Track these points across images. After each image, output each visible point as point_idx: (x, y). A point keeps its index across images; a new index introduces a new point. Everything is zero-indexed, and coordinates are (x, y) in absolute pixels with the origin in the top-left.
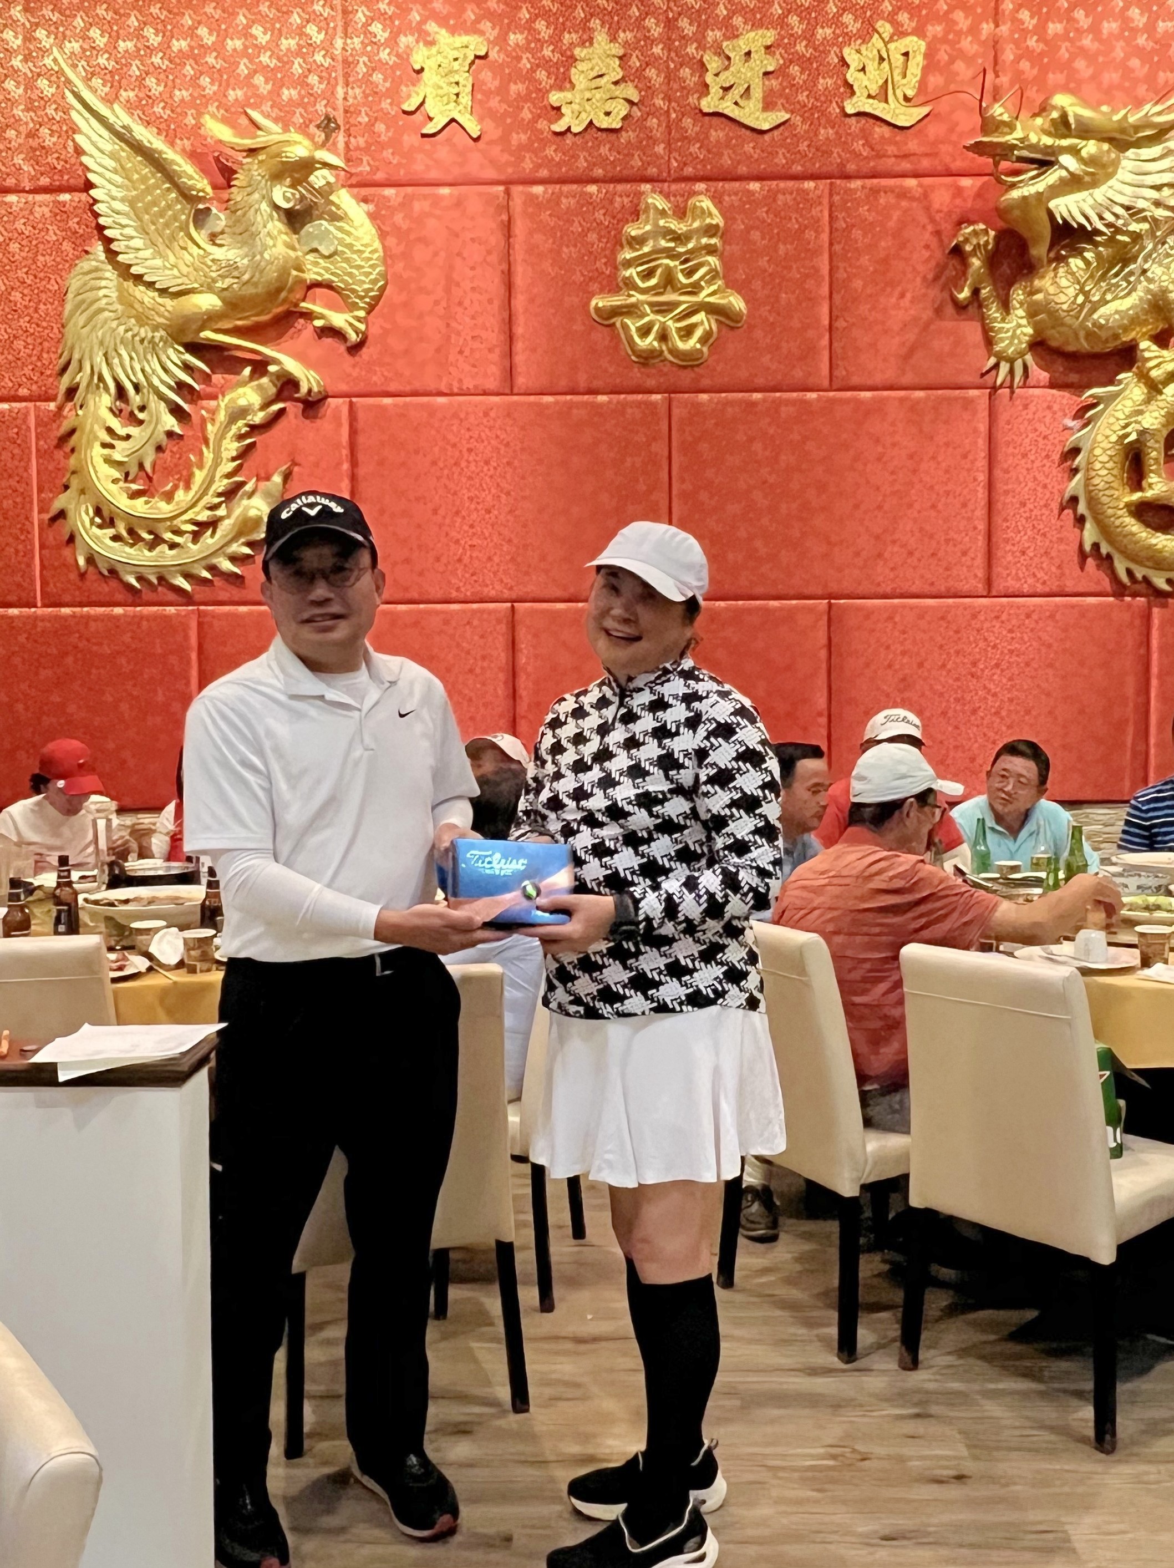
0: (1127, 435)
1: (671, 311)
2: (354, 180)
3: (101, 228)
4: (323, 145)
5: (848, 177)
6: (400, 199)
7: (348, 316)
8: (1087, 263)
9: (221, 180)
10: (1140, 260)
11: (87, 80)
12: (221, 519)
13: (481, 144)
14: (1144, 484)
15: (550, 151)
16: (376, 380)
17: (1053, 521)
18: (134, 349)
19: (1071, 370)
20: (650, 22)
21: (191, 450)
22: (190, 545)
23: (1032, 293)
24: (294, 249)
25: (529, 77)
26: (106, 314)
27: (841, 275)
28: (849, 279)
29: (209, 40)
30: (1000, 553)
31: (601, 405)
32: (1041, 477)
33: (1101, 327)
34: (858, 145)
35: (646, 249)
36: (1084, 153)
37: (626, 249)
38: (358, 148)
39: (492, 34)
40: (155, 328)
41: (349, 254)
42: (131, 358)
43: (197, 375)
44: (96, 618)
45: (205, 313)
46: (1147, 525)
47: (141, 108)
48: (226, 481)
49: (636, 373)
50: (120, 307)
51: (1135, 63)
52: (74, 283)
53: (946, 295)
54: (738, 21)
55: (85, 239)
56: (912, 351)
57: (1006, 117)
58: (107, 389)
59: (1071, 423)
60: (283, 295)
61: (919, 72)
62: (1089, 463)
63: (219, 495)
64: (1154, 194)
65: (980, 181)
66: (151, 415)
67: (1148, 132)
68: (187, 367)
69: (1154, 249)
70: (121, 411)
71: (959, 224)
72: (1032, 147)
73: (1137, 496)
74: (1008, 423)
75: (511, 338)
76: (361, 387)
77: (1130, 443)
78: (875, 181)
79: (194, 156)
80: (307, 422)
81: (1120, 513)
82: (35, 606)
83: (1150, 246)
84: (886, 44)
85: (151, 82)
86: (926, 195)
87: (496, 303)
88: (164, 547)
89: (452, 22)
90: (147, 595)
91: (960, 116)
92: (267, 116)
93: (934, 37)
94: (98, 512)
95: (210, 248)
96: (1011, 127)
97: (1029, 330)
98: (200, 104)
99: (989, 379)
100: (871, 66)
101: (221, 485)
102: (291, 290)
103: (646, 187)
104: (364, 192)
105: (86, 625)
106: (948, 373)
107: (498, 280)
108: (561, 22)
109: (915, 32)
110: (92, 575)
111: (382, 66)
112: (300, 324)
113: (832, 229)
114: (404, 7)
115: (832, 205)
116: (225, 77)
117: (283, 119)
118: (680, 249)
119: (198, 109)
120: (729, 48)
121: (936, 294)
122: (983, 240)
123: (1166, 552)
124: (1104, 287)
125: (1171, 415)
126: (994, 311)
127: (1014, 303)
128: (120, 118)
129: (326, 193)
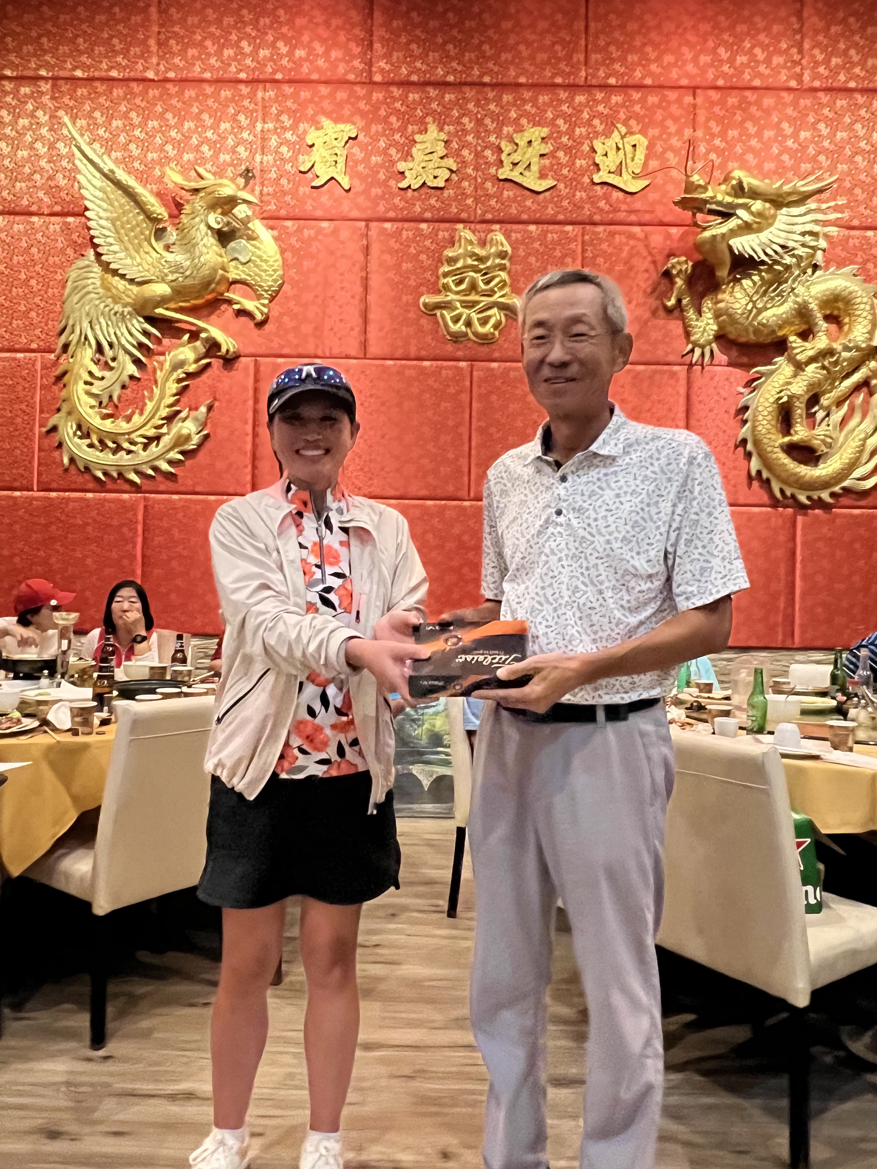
0: (780, 398)
1: (473, 307)
2: (265, 215)
3: (92, 237)
5: (594, 224)
6: (295, 228)
7: (256, 303)
8: (755, 283)
9: (176, 212)
10: (790, 282)
11: (90, 144)
12: (164, 434)
13: (351, 194)
14: (792, 432)
15: (396, 201)
16: (275, 346)
17: (730, 455)
18: (110, 319)
19: (744, 355)
21: (145, 388)
22: (141, 452)
23: (717, 303)
24: (221, 256)
25: (385, 152)
26: (93, 295)
29: (173, 121)
31: (425, 368)
32: (722, 425)
33: (764, 325)
34: (602, 204)
35: (459, 265)
36: (753, 209)
37: (445, 264)
38: (268, 194)
40: (125, 305)
41: (259, 262)
42: (108, 325)
43: (152, 339)
44: (74, 500)
45: (159, 296)
46: (794, 459)
47: (126, 162)
48: (167, 410)
49: (450, 348)
50: (101, 290)
51: (785, 157)
52: (73, 275)
53: (659, 303)
54: (524, 121)
55: (82, 246)
57: (702, 183)
58: (90, 345)
59: (741, 390)
60: (213, 286)
61: (643, 157)
62: (755, 416)
63: (163, 419)
64: (801, 238)
65: (682, 229)
66: (119, 363)
67: (795, 198)
68: (146, 333)
69: (799, 275)
70: (99, 360)
72: (719, 203)
73: (787, 439)
75: (366, 321)
76: (263, 350)
77: (783, 403)
78: (613, 227)
79: (159, 195)
80: (226, 372)
81: (776, 450)
82: (32, 490)
83: (797, 272)
84: (623, 137)
85: (132, 147)
86: (646, 236)
87: (358, 297)
89: (334, 115)
90: (110, 485)
91: (670, 187)
92: (210, 172)
93: (653, 135)
94: (79, 427)
95: (165, 254)
96: (705, 189)
97: (715, 327)
98: (164, 161)
99: (687, 359)
100: (612, 153)
101: (164, 412)
102: (218, 283)
103: (460, 226)
104: (271, 222)
105: (67, 504)
106: (660, 354)
107: (358, 283)
108: (406, 118)
109: (640, 132)
110: (73, 470)
111: (286, 142)
112: (224, 307)
113: (583, 258)
114: (303, 105)
115: (583, 242)
116: (182, 146)
117: (219, 173)
118: (482, 267)
119: (162, 165)
120: (517, 137)
121: (653, 303)
122: (684, 267)
123: (807, 478)
124: (765, 299)
125: (811, 386)
126: (691, 314)
127: (705, 309)
128: (108, 165)
129: (245, 222)
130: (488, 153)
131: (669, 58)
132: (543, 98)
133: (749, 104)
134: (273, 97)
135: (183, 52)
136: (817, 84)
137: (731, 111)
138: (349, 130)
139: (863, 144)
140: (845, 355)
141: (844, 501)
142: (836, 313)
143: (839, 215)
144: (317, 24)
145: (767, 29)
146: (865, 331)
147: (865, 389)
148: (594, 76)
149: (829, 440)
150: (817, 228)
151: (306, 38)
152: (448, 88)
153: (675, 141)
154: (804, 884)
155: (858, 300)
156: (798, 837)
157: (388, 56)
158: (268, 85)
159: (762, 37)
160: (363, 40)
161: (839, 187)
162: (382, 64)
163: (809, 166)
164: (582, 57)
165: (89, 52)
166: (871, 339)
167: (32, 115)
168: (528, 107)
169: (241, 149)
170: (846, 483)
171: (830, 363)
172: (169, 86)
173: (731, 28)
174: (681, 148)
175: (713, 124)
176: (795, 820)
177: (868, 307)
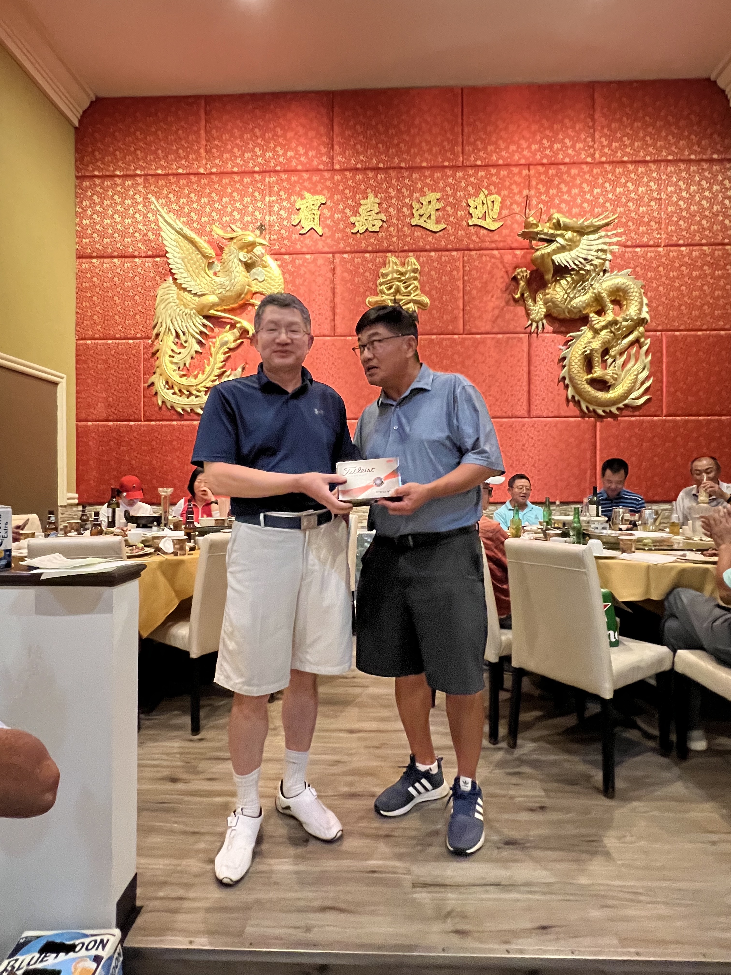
0: (585, 351)
2: (272, 252)
3: (171, 269)
4: (260, 236)
5: (469, 250)
6: (290, 259)
8: (568, 282)
9: (219, 252)
10: (590, 281)
13: (323, 238)
14: (593, 371)
15: (350, 240)
17: (555, 387)
18: (183, 318)
19: (562, 326)
20: (391, 190)
21: (205, 358)
22: (204, 396)
23: (545, 295)
24: (247, 278)
25: (343, 211)
26: (172, 304)
27: (468, 288)
28: (471, 290)
29: (216, 198)
30: (533, 400)
32: (550, 369)
33: (574, 308)
34: (474, 238)
35: (389, 277)
36: (567, 237)
37: (381, 277)
38: (274, 239)
39: (328, 195)
40: (191, 309)
41: (270, 281)
42: (182, 321)
43: (208, 328)
44: (165, 426)
45: (211, 303)
46: (595, 388)
47: (189, 224)
48: (219, 371)
50: (177, 301)
51: (585, 205)
52: (160, 292)
53: (510, 296)
54: (426, 189)
55: (165, 275)
56: (497, 317)
57: (535, 222)
58: (172, 333)
59: (562, 347)
60: (243, 296)
61: (498, 208)
62: (570, 363)
63: (216, 376)
64: (596, 254)
65: (523, 252)
66: (189, 344)
67: (592, 229)
68: (204, 325)
69: (595, 277)
70: (177, 343)
71: (516, 268)
72: (546, 234)
73: (590, 376)
74: (536, 347)
75: (334, 314)
77: (587, 354)
78: (481, 252)
79: (209, 242)
81: (583, 383)
82: (141, 421)
83: (594, 275)
84: (486, 197)
85: (192, 214)
86: (501, 256)
87: (329, 299)
88: (193, 397)
89: (312, 191)
90: (186, 417)
91: (516, 226)
93: (504, 195)
94: (167, 383)
95: (214, 277)
96: (537, 226)
97: (545, 310)
98: (212, 222)
99: (528, 330)
100: (479, 207)
101: (217, 372)
102: (246, 294)
103: (389, 254)
104: (276, 256)
105: (161, 429)
106: (511, 328)
107: (329, 291)
108: (355, 190)
109: (496, 193)
110: (164, 408)
111: (284, 208)
112: (250, 308)
113: (464, 271)
114: (293, 185)
115: (463, 261)
116: (221, 213)
117: (245, 228)
118: (403, 278)
119: (211, 225)
120: (422, 200)
121: (506, 296)
122: (525, 274)
123: (602, 399)
124: (575, 292)
125: (604, 343)
126: (530, 302)
127: (538, 299)
128: (179, 225)
129: (261, 257)
130: (405, 209)
131: (513, 148)
132: (437, 175)
133: (562, 173)
134: (275, 181)
135: (220, 157)
136: (604, 159)
137: (551, 179)
138: (321, 199)
139: (633, 195)
140: (624, 323)
141: (625, 412)
142: (618, 298)
143: (619, 239)
144: (300, 136)
145: (573, 127)
146: (636, 309)
147: (637, 345)
148: (468, 160)
149: (616, 376)
150: (606, 247)
151: (293, 145)
152: (379, 171)
153: (517, 198)
154: (609, 629)
155: (632, 290)
156: (604, 602)
157: (343, 153)
158: (272, 174)
159: (570, 132)
160: (328, 144)
161: (619, 221)
162: (340, 158)
163: (600, 210)
164: (460, 149)
165: (166, 157)
166: (640, 314)
167: (133, 198)
168: (428, 181)
169: (257, 213)
170: (626, 402)
171: (615, 329)
172: (213, 177)
173: (551, 128)
174: (522, 202)
175: (540, 186)
176: (603, 592)
177: (638, 295)
